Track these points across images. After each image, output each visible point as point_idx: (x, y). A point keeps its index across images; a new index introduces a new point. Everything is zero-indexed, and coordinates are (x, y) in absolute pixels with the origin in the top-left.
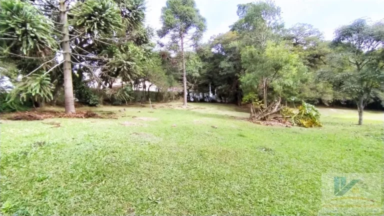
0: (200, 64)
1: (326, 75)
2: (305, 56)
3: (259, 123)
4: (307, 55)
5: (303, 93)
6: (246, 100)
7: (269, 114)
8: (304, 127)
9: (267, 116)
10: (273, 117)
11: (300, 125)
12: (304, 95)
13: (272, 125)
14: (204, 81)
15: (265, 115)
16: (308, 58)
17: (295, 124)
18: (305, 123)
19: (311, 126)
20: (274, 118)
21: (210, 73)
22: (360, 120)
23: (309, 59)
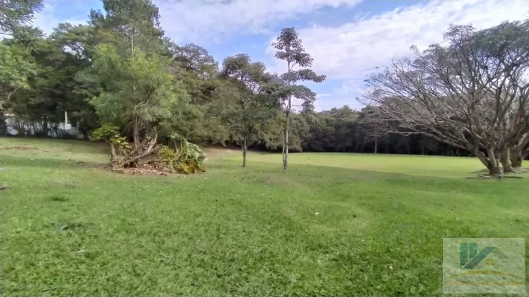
0: (32, 68)
1: (214, 110)
2: (197, 84)
3: (121, 172)
4: (200, 84)
5: (195, 130)
6: (98, 135)
7: (138, 157)
8: (185, 173)
9: (136, 161)
10: (148, 161)
11: (180, 171)
12: (196, 132)
13: (141, 174)
14: (43, 100)
15: (133, 159)
16: (201, 88)
17: (173, 171)
18: (186, 168)
19: (193, 172)
20: (149, 163)
21: (57, 87)
22: (244, 161)
23: (202, 90)
